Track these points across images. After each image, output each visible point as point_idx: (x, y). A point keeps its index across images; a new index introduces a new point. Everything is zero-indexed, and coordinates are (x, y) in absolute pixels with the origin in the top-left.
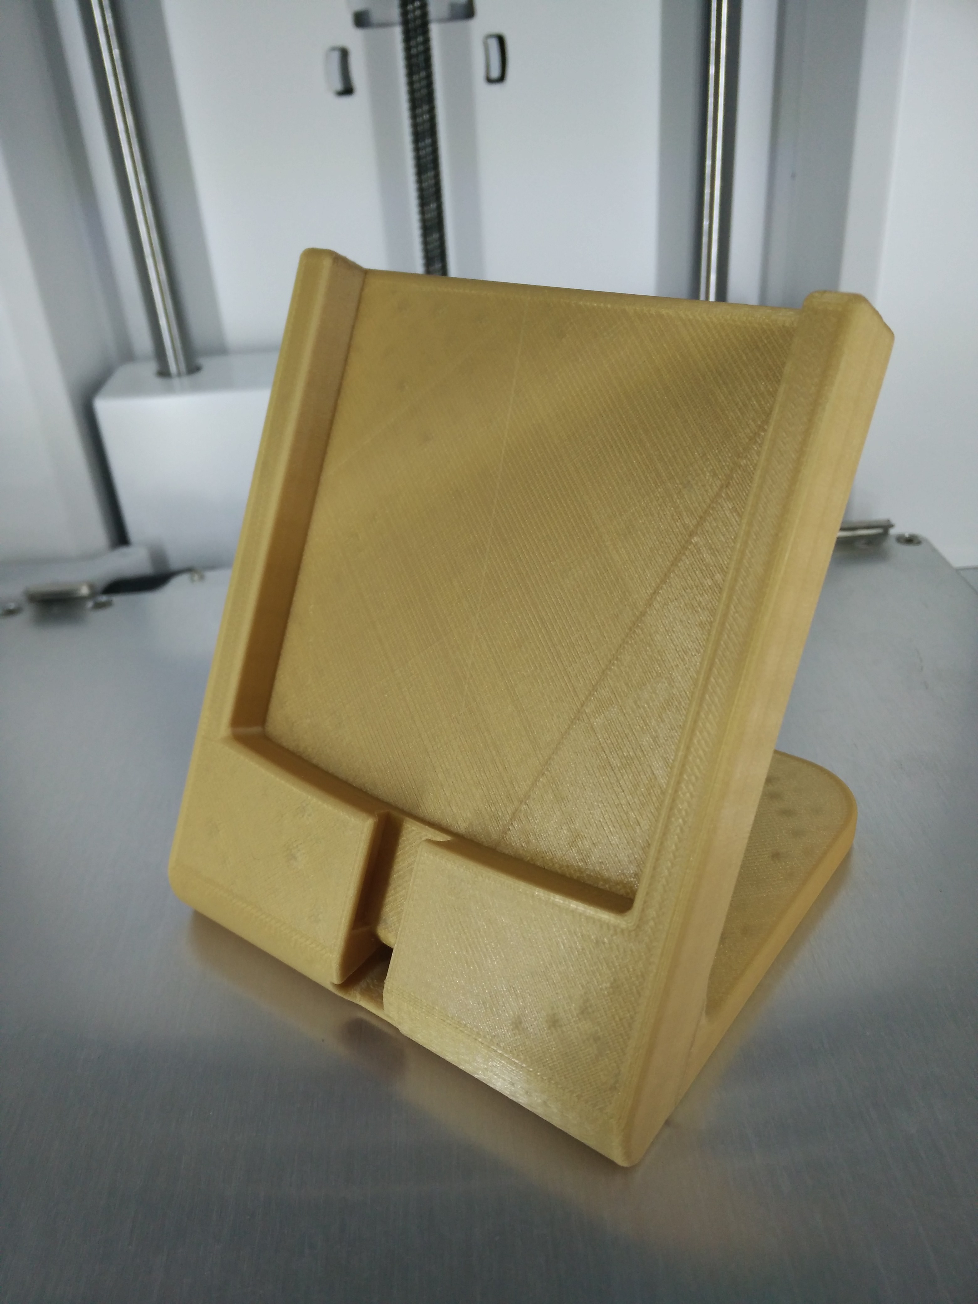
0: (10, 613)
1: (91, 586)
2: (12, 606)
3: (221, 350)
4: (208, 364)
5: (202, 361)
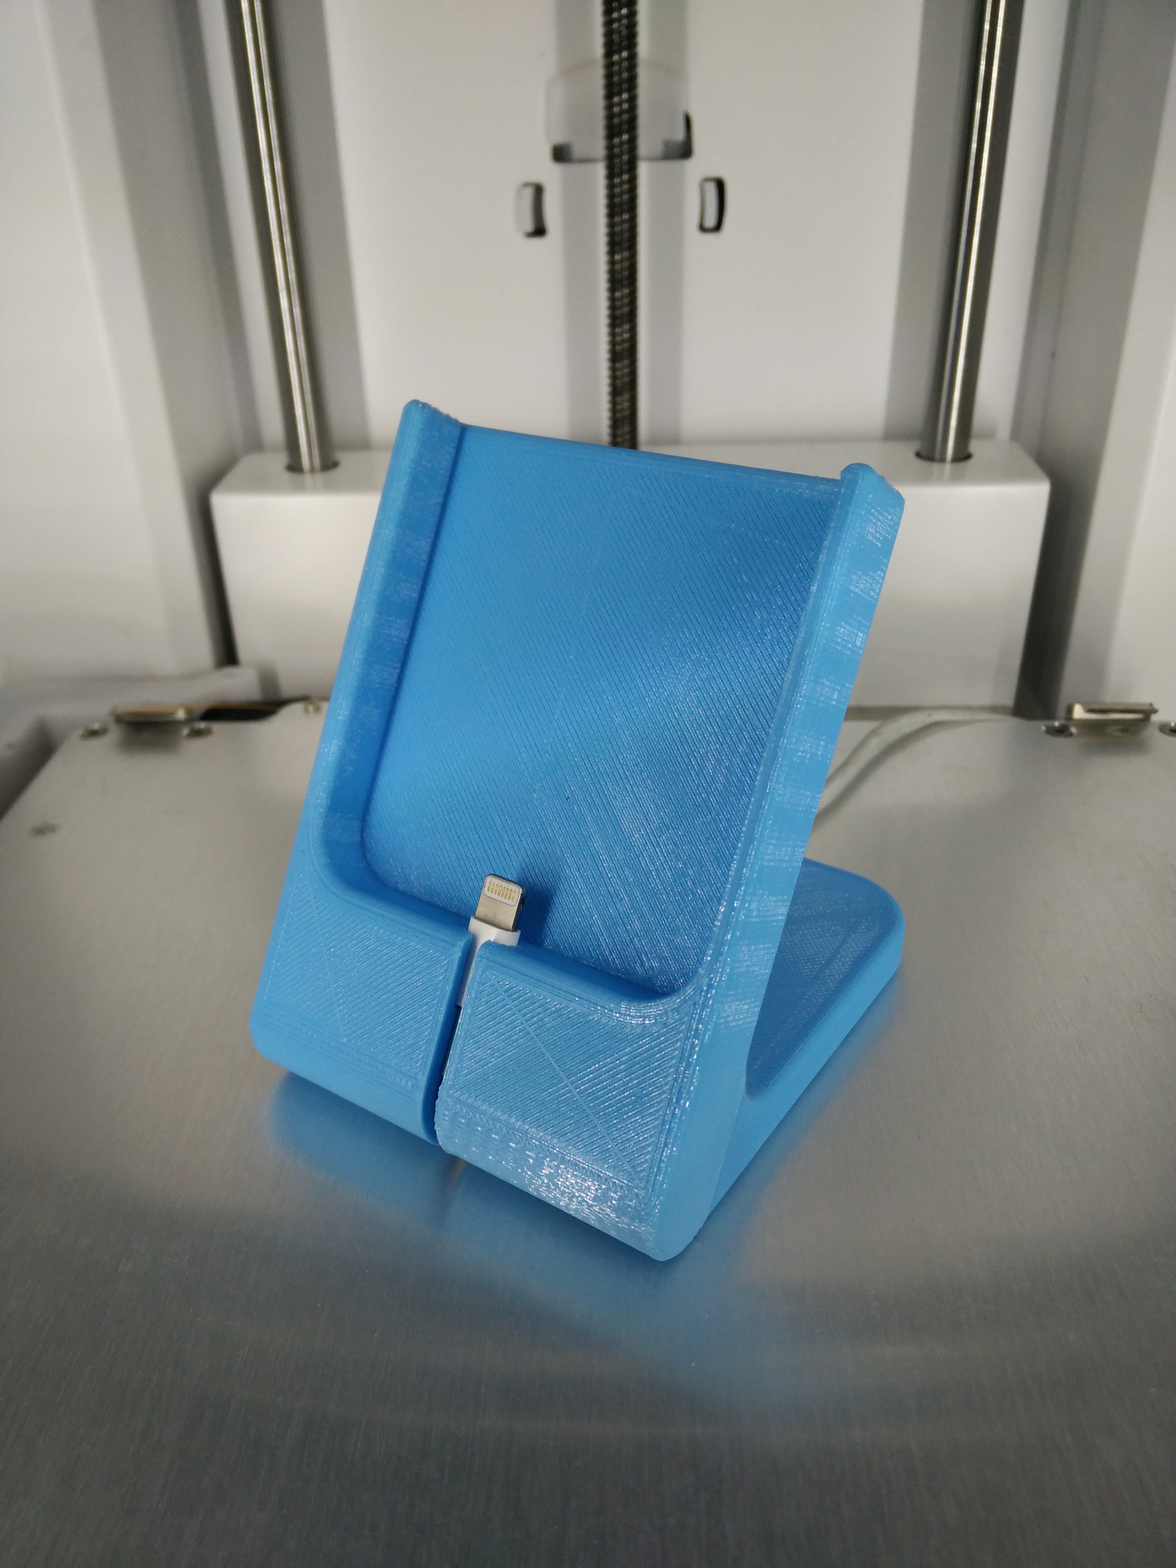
0: (93, 734)
1: (189, 711)
2: (96, 726)
3: (364, 445)
4: (347, 460)
5: (340, 456)
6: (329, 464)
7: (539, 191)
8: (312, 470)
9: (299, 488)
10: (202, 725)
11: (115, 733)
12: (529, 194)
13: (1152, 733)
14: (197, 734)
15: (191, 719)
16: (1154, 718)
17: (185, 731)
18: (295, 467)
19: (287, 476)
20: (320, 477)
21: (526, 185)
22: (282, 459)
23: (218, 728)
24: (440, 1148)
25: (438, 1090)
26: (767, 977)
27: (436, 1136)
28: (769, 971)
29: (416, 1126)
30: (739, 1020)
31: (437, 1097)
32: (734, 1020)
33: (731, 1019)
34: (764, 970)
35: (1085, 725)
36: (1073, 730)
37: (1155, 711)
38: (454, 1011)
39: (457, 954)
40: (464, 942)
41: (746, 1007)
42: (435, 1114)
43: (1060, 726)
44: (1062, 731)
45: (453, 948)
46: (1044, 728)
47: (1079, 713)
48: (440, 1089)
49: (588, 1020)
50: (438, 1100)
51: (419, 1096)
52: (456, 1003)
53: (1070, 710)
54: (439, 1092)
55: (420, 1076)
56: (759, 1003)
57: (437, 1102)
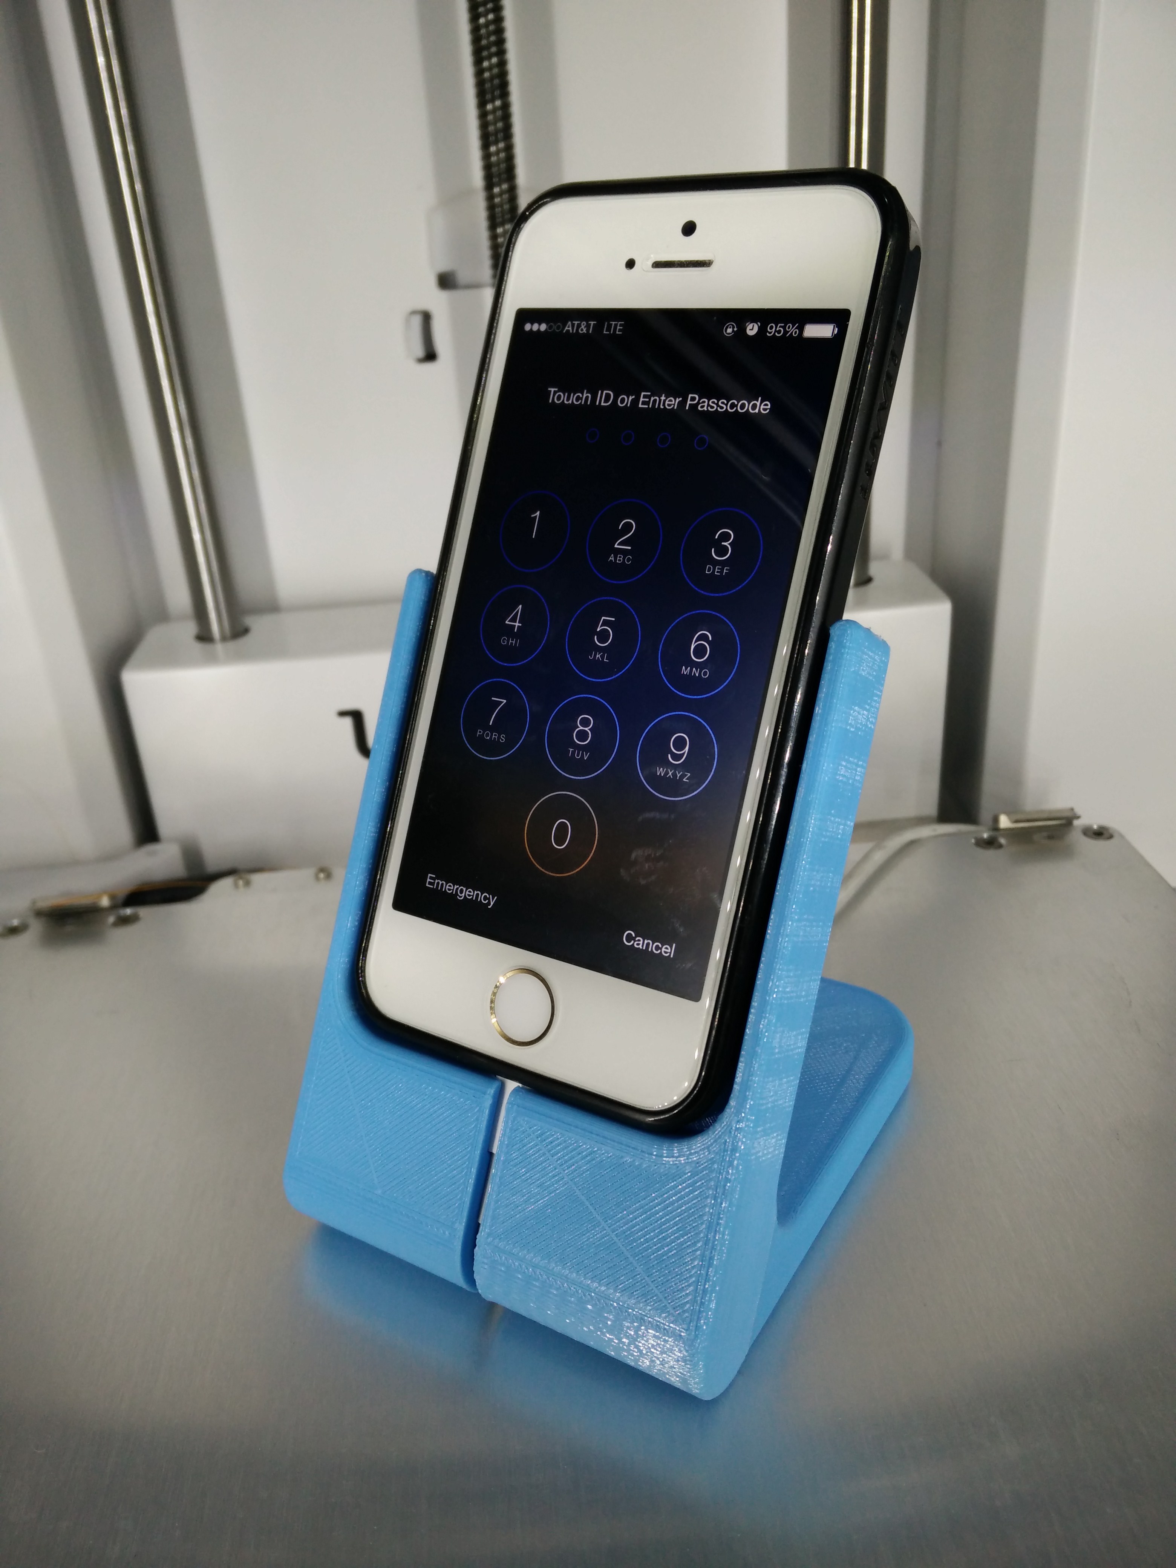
0: (13, 931)
1: (112, 897)
2: (15, 922)
3: (272, 607)
4: (258, 624)
5: (250, 621)
6: (238, 631)
7: (427, 318)
8: (224, 639)
9: (211, 660)
10: (128, 911)
11: (36, 927)
12: (417, 321)
13: (1076, 837)
14: (124, 921)
15: (114, 907)
16: (1076, 823)
17: (111, 919)
18: (204, 637)
19: (198, 646)
20: (232, 645)
21: (414, 313)
22: (191, 628)
23: (144, 912)
24: (479, 1295)
25: (476, 1238)
26: (791, 1109)
27: (476, 1285)
28: (792, 1103)
29: (456, 1276)
30: (768, 1153)
31: (475, 1246)
32: (764, 1155)
33: (761, 1154)
34: (788, 1101)
35: (1011, 834)
36: (1003, 841)
37: (1078, 817)
38: (488, 1157)
39: (488, 1102)
40: (494, 1090)
41: (774, 1140)
42: (474, 1263)
43: (988, 837)
44: (991, 843)
45: (483, 1095)
46: (973, 841)
47: (1004, 822)
48: (477, 1237)
49: (621, 1162)
50: (477, 1248)
51: (457, 1245)
52: (488, 1149)
53: (996, 820)
54: (477, 1240)
55: (457, 1225)
56: (786, 1135)
57: (475, 1250)
